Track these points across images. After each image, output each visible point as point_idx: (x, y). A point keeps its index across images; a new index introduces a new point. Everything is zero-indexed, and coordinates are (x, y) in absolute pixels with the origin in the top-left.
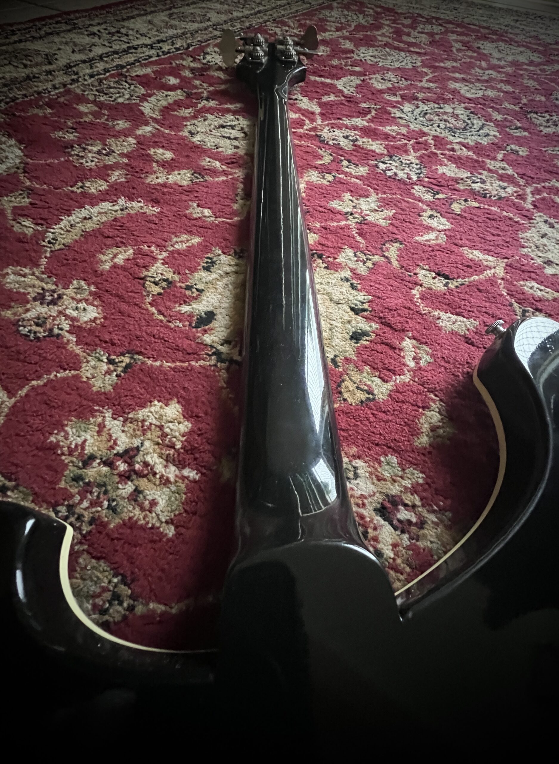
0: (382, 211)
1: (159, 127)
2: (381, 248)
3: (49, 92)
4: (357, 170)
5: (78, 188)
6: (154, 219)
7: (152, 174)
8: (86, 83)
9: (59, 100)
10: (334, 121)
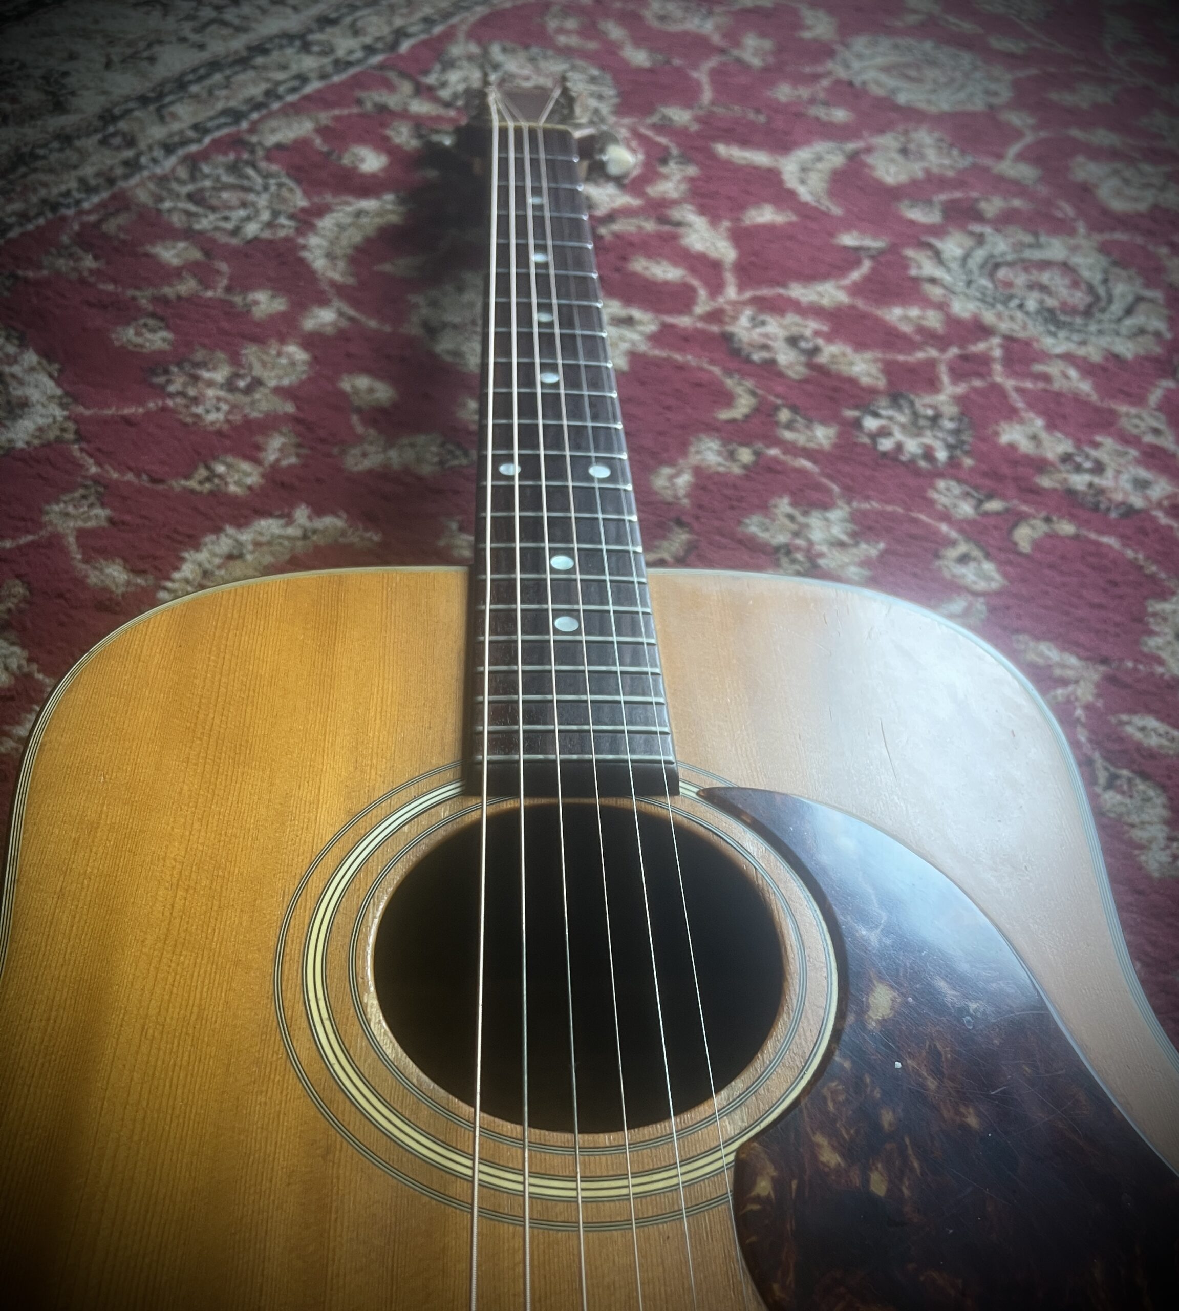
0: (855, 546)
1: (352, 313)
3: (78, 202)
4: (810, 433)
5: (201, 483)
7: (353, 445)
8: (158, 171)
9: (105, 227)
10: (765, 292)
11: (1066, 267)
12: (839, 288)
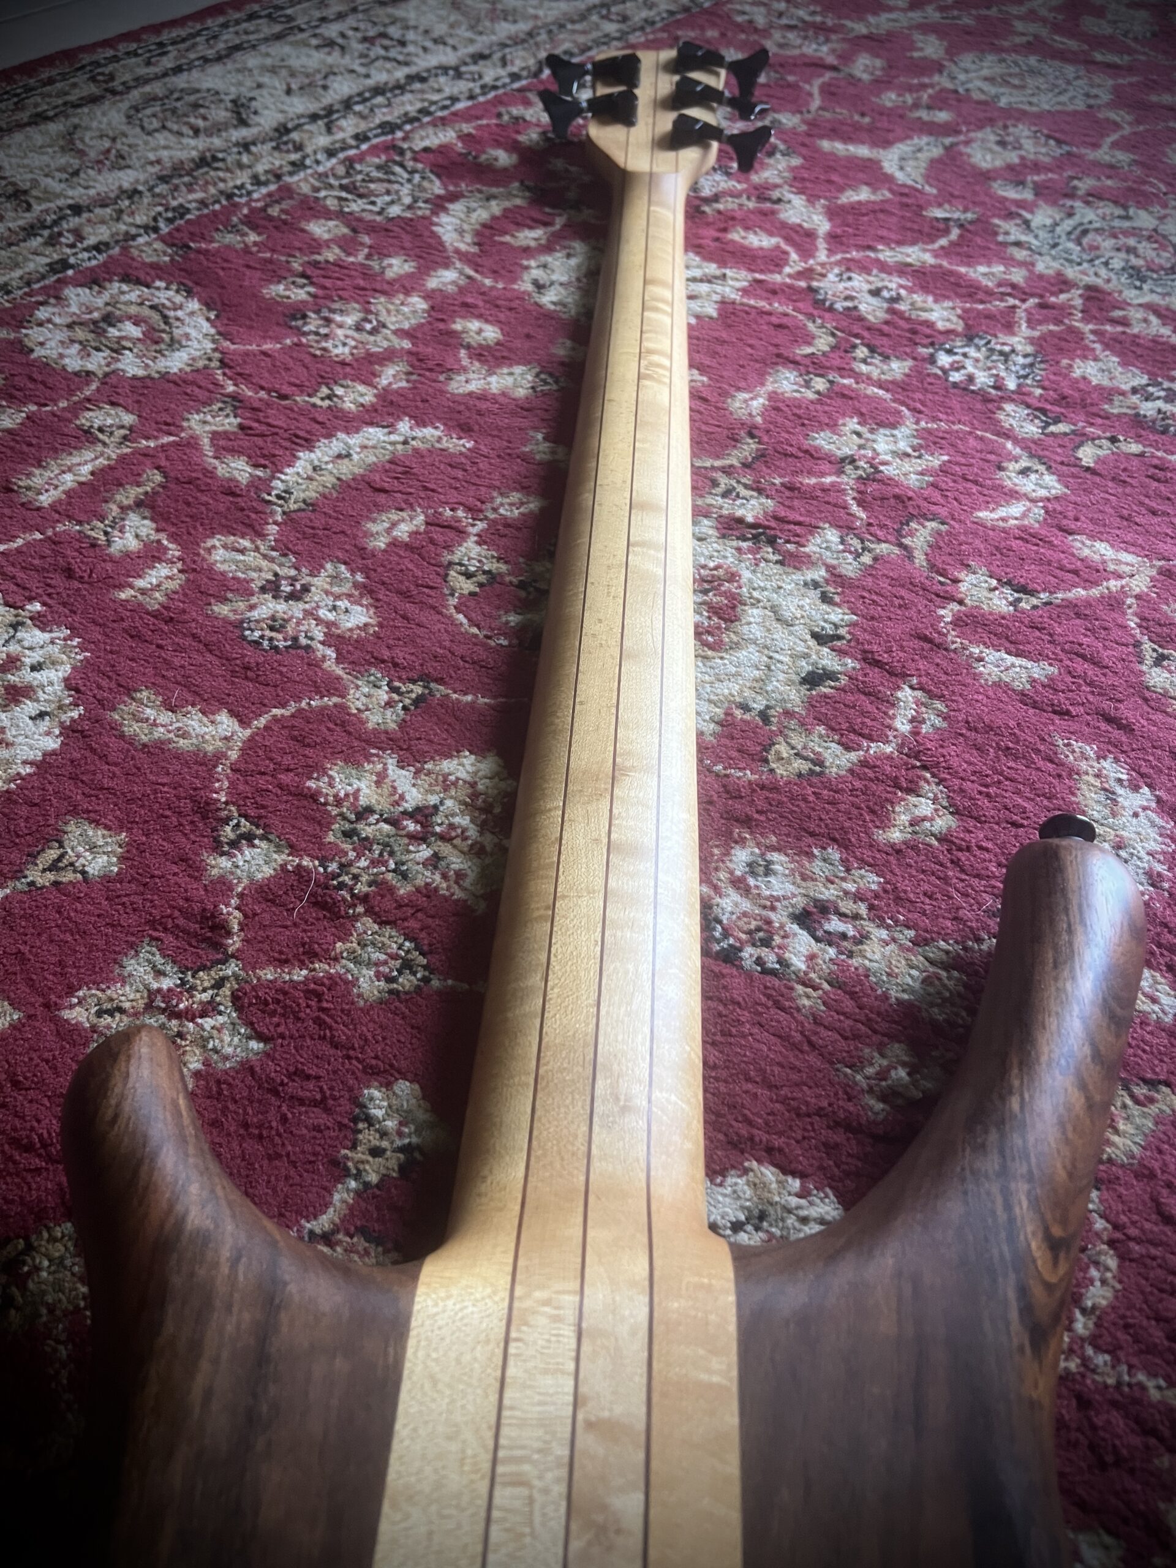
0: (919, 457)
1: (472, 273)
2: (899, 531)
3: (249, 193)
4: (885, 367)
5: (322, 399)
6: (463, 460)
7: (459, 374)
8: (321, 169)
9: (270, 211)
10: (855, 255)
12: (925, 250)
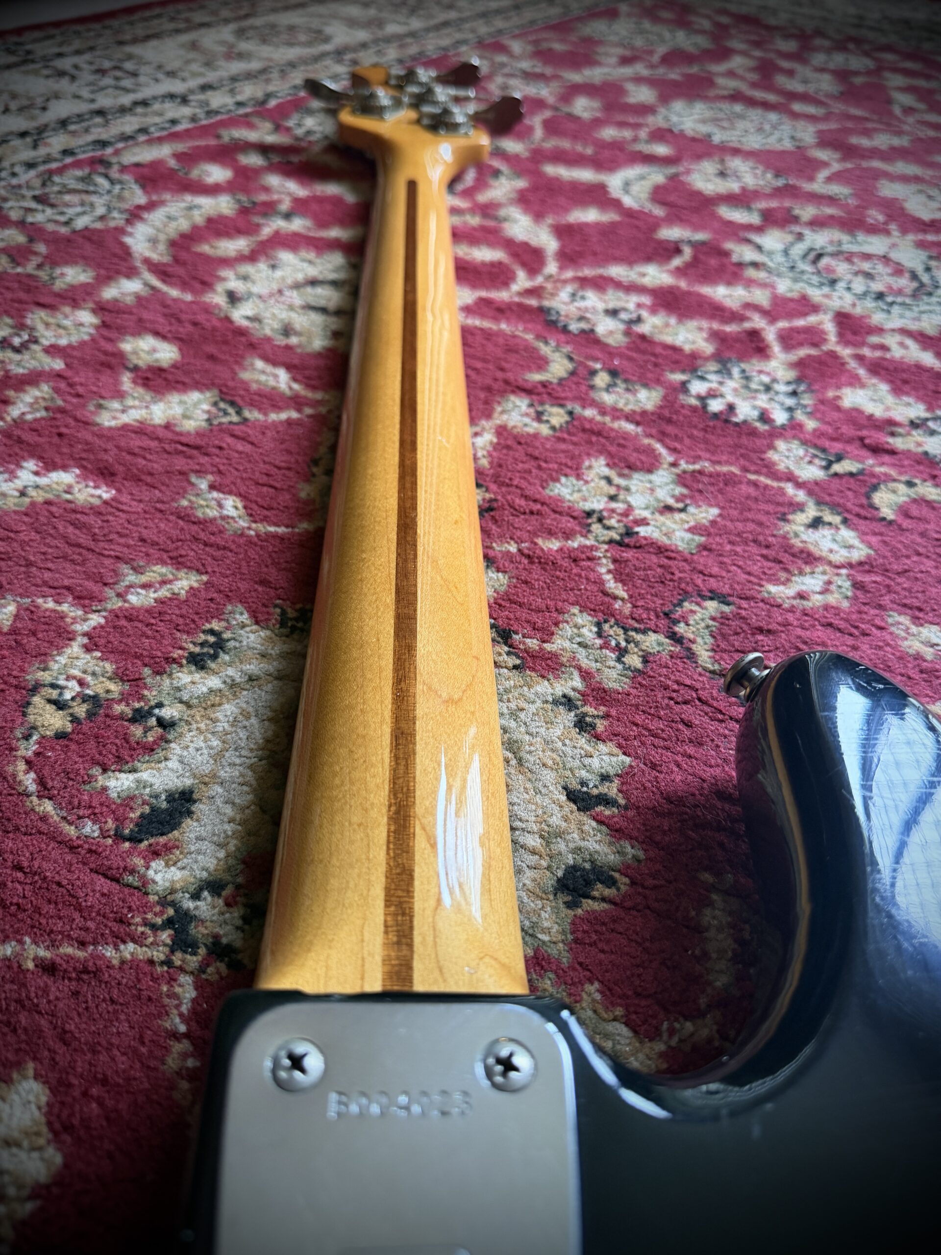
0: (685, 510)
1: (158, 284)
2: (670, 614)
4: (631, 396)
7: (114, 400)
10: (588, 272)
11: (885, 259)
12: (663, 271)
